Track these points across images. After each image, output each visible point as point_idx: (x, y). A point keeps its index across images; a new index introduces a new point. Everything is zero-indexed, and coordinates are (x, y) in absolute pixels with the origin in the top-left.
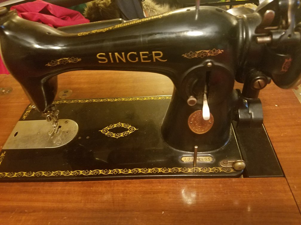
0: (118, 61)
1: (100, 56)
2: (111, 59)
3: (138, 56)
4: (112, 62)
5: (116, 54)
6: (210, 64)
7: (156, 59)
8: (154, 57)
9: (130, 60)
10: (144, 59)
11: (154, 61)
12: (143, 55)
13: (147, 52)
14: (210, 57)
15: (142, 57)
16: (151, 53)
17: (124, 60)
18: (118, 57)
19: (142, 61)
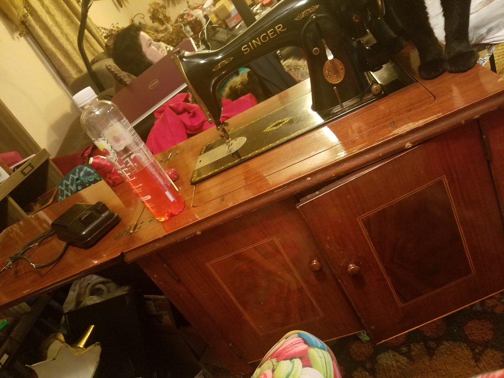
0: (256, 47)
1: (244, 48)
2: (252, 47)
3: (267, 35)
4: (253, 49)
5: (253, 41)
6: (314, 17)
7: (280, 31)
8: (278, 30)
9: (263, 41)
10: (272, 35)
11: (279, 33)
12: (270, 32)
13: (272, 29)
14: (312, 13)
15: (270, 34)
16: (274, 29)
17: (260, 44)
18: (255, 43)
19: (271, 38)
